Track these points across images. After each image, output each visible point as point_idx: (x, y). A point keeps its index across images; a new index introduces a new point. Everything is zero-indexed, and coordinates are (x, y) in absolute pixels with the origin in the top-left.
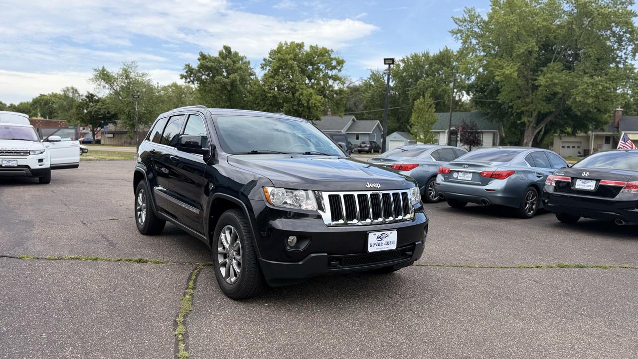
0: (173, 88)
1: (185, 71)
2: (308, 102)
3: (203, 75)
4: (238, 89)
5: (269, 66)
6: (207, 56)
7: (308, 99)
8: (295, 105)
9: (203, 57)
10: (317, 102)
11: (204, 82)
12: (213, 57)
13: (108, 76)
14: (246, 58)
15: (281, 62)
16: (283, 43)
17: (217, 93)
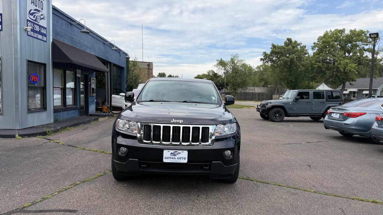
0: (263, 66)
1: (263, 56)
2: (344, 69)
3: (274, 57)
4: (295, 64)
5: (318, 47)
6: (276, 45)
7: (345, 67)
8: (334, 72)
9: (274, 46)
10: (352, 68)
11: (275, 62)
12: (280, 46)
13: (224, 63)
14: (302, 44)
15: (325, 43)
16: (329, 30)
17: (281, 67)
